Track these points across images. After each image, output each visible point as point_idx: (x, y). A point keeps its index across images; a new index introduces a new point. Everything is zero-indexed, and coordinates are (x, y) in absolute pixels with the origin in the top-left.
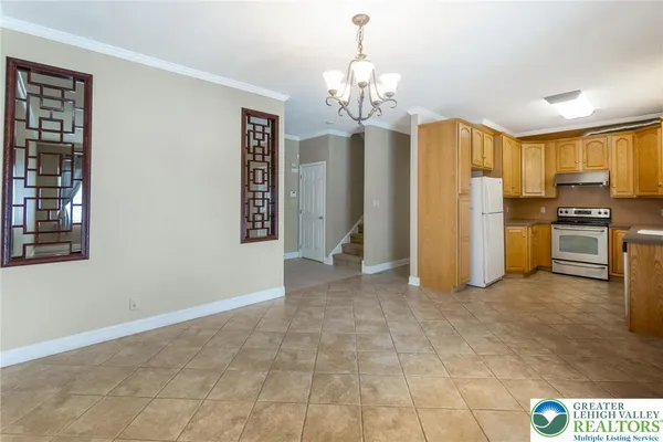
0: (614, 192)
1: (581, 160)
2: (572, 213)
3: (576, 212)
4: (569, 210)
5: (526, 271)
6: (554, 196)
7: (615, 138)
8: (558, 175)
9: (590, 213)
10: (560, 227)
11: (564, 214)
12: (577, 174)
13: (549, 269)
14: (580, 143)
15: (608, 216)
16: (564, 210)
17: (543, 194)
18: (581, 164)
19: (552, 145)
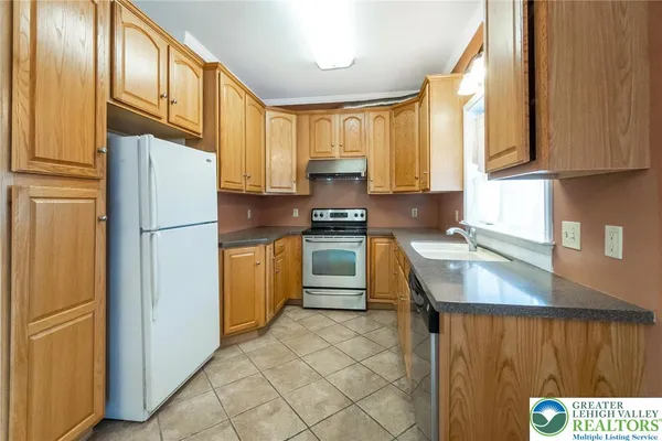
0: (372, 188)
1: (337, 142)
2: (327, 216)
3: (332, 215)
4: (324, 212)
5: (262, 325)
6: (307, 192)
7: (373, 115)
8: (312, 162)
9: (346, 215)
10: (313, 238)
11: (319, 219)
12: (332, 161)
13: (299, 303)
14: (337, 118)
15: (364, 219)
16: (319, 212)
17: (294, 191)
18: (337, 147)
19: (305, 119)
